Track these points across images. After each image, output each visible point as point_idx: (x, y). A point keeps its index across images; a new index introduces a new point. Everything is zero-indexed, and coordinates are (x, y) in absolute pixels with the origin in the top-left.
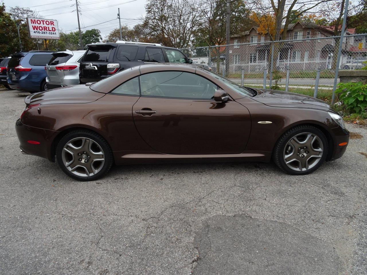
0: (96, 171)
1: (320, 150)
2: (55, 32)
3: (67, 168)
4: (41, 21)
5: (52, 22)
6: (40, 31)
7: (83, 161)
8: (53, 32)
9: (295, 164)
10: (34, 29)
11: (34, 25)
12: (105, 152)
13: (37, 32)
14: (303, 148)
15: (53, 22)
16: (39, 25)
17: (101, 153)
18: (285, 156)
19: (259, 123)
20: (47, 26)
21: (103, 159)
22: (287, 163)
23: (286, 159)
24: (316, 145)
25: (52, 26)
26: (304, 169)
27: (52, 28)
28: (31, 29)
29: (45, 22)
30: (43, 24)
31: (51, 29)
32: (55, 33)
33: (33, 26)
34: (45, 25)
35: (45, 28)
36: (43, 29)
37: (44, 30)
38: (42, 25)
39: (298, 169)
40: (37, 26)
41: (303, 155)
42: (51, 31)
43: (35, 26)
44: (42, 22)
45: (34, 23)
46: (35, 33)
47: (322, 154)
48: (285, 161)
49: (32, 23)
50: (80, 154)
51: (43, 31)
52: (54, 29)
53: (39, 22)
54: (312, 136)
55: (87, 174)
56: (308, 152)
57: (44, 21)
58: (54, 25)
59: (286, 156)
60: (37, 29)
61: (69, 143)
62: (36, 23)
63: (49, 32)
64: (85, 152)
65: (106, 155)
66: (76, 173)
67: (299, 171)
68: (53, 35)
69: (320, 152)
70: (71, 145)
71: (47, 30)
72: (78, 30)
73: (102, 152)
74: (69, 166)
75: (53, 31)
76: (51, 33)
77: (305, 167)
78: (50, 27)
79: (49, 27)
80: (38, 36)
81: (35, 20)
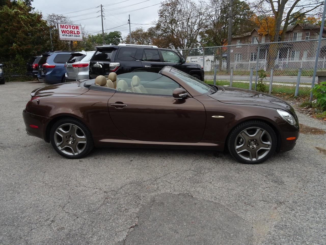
0: (80, 152)
1: (269, 143)
2: (79, 35)
3: (58, 147)
4: (69, 26)
5: (77, 26)
6: (68, 35)
7: (70, 143)
8: (77, 35)
9: (246, 154)
10: (63, 33)
11: (63, 29)
12: (87, 136)
13: (65, 35)
14: (253, 141)
16: (67, 30)
17: (83, 137)
18: (236, 146)
19: (212, 117)
20: (73, 30)
21: (85, 142)
22: (238, 152)
23: (237, 149)
24: (265, 138)
25: (77, 30)
26: (254, 159)
27: (77, 31)
28: (60, 33)
29: (71, 27)
30: (70, 28)
31: (76, 32)
32: (80, 36)
33: (62, 30)
34: (72, 29)
35: (71, 32)
36: (70, 33)
37: (71, 34)
38: (69, 29)
39: (248, 159)
40: (65, 30)
41: (253, 147)
42: (76, 34)
43: (63, 30)
44: (69, 27)
45: (62, 28)
46: (63, 36)
47: (270, 147)
48: (236, 151)
49: (61, 28)
50: (68, 137)
51: (70, 34)
52: (78, 32)
53: (67, 27)
54: (261, 130)
55: (73, 153)
56: (258, 145)
57: (71, 26)
58: (78, 29)
59: (238, 147)
60: (65, 33)
61: (60, 127)
62: (64, 28)
63: (75, 35)
64: (72, 136)
65: (87, 139)
66: (64, 152)
67: (250, 161)
68: (77, 38)
69: (269, 145)
70: (61, 129)
71: (73, 34)
72: (102, 32)
73: (85, 136)
74: (60, 146)
75: (78, 34)
76: (76, 36)
77: (255, 157)
78: (76, 30)
79: (74, 31)
80: (66, 39)
81: (63, 25)
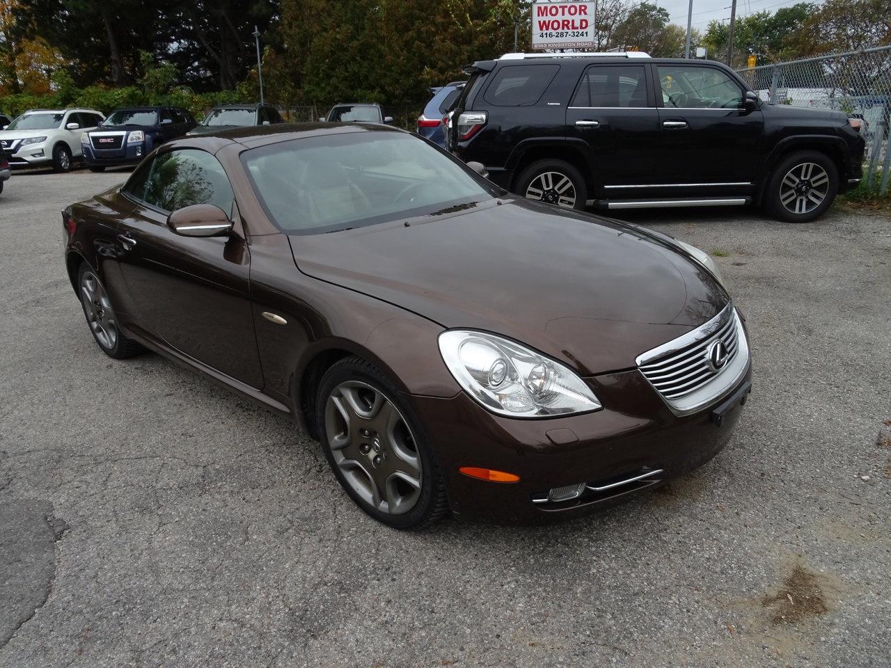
2: (585, 31)
4: (560, 7)
5: (584, 6)
6: (554, 33)
8: (580, 31)
10: (541, 29)
11: (542, 19)
13: (546, 34)
15: (586, 7)
16: (552, 19)
20: (570, 18)
25: (583, 16)
27: (582, 21)
28: (536, 30)
29: (566, 10)
30: (563, 14)
31: (577, 24)
32: (587, 33)
33: (540, 22)
34: (567, 17)
35: (565, 24)
36: (561, 26)
37: (563, 29)
38: (559, 18)
40: (549, 22)
42: (577, 28)
43: (544, 22)
44: (560, 10)
45: (543, 15)
46: (543, 36)
49: (539, 15)
51: (560, 30)
52: (584, 23)
53: (554, 11)
57: (566, 7)
58: (585, 14)
60: (547, 29)
62: (547, 15)
63: (574, 30)
68: (580, 39)
71: (568, 29)
75: (581, 28)
76: (576, 34)
78: (577, 19)
79: (573, 21)
80: (547, 44)
81: (546, 8)
